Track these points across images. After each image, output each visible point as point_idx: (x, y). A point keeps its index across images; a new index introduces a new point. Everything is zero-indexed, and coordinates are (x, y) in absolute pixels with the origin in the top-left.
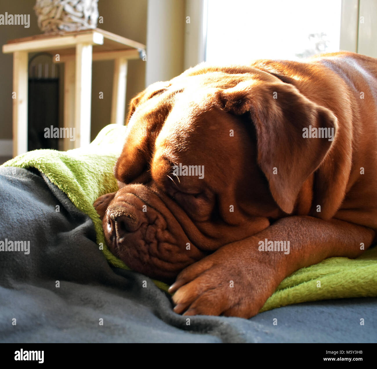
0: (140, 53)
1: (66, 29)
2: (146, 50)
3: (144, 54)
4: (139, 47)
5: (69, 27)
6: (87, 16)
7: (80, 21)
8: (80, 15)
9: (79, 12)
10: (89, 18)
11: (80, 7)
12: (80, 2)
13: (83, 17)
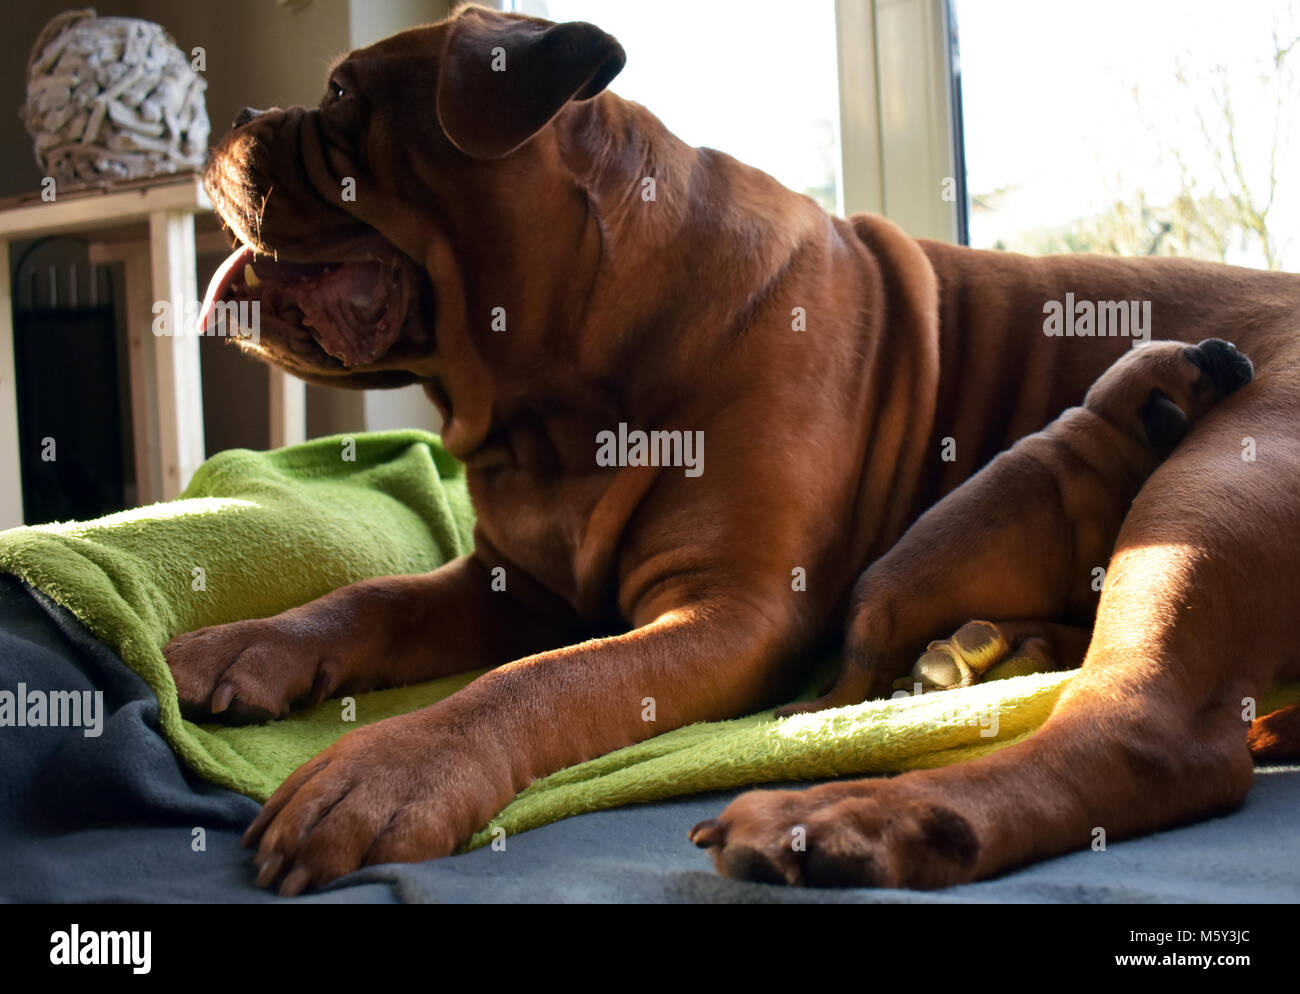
1: (119, 171)
5: (126, 166)
6: (176, 132)
7: (157, 146)
8: (157, 129)
9: (152, 121)
10: (184, 136)
11: (153, 109)
12: (152, 93)
13: (166, 135)
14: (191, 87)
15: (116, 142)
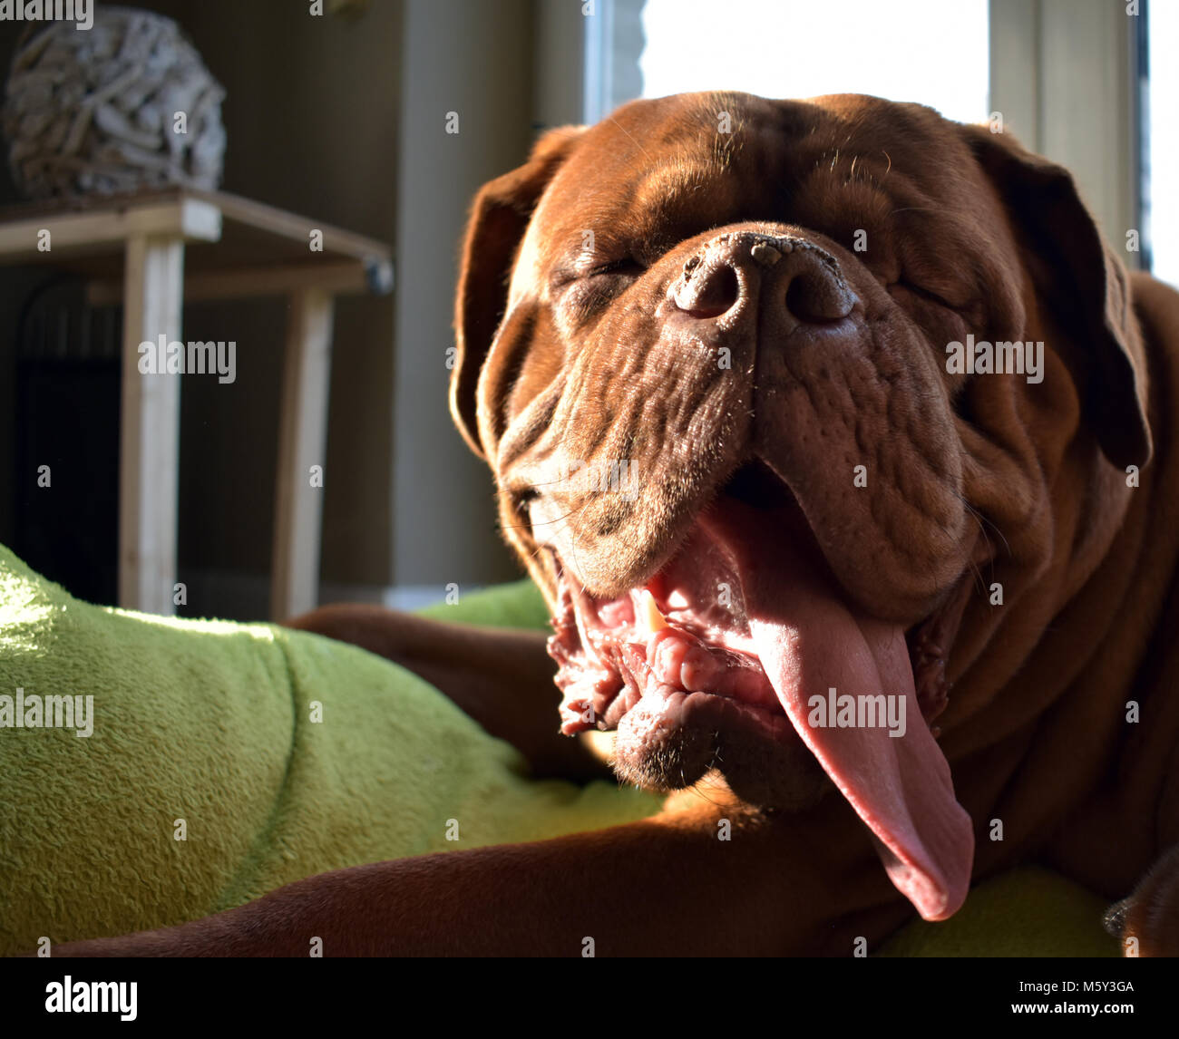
0: (372, 273)
1: (104, 188)
2: (395, 263)
3: (385, 275)
4: (368, 252)
5: (112, 182)
6: (177, 146)
7: (153, 162)
8: (153, 141)
9: (148, 131)
10: (189, 153)
11: (151, 117)
12: (151, 98)
13: (165, 148)
14: (202, 95)
15: (102, 154)
